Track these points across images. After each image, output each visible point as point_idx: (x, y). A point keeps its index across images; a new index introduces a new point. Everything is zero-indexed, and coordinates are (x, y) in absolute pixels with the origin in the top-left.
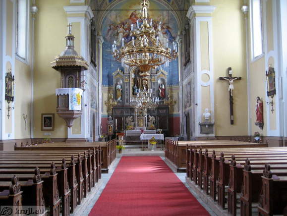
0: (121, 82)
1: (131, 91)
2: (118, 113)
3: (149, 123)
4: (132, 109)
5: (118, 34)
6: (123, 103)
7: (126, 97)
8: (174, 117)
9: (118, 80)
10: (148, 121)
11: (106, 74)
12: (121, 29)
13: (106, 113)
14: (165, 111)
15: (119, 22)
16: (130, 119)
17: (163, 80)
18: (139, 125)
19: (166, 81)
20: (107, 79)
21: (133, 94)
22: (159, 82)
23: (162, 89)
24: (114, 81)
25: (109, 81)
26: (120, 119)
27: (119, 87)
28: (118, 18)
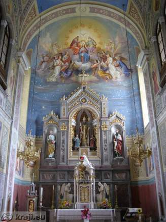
0: (55, 131)
1: (70, 145)
2: (48, 178)
3: (100, 196)
4: (70, 172)
5: (54, 67)
6: (57, 161)
7: (61, 153)
8: (140, 186)
9: (50, 128)
10: (98, 192)
11: (34, 118)
12: (58, 61)
14: (124, 175)
15: (56, 52)
16: (66, 188)
17: (119, 128)
18: (81, 200)
19: (124, 128)
20: (35, 127)
21: (73, 149)
22: (114, 130)
24: (45, 130)
26: (48, 188)
27: (52, 137)
28: (55, 48)
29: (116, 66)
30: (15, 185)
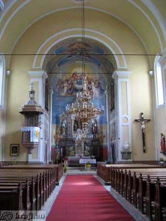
0: (66, 122)
1: (73, 128)
2: (63, 144)
3: (86, 152)
4: (73, 141)
6: (67, 136)
7: (69, 132)
8: (104, 147)
9: (63, 120)
10: (85, 150)
11: (55, 116)
12: (66, 84)
13: (54, 144)
14: (96, 143)
16: (71, 148)
17: (95, 120)
18: (78, 153)
19: (98, 121)
20: (55, 120)
21: (74, 130)
22: (93, 122)
23: (95, 127)
24: (61, 121)
25: (57, 120)
26: (64, 148)
27: (64, 125)
28: (64, 77)
29: (96, 87)
30: (52, 148)
